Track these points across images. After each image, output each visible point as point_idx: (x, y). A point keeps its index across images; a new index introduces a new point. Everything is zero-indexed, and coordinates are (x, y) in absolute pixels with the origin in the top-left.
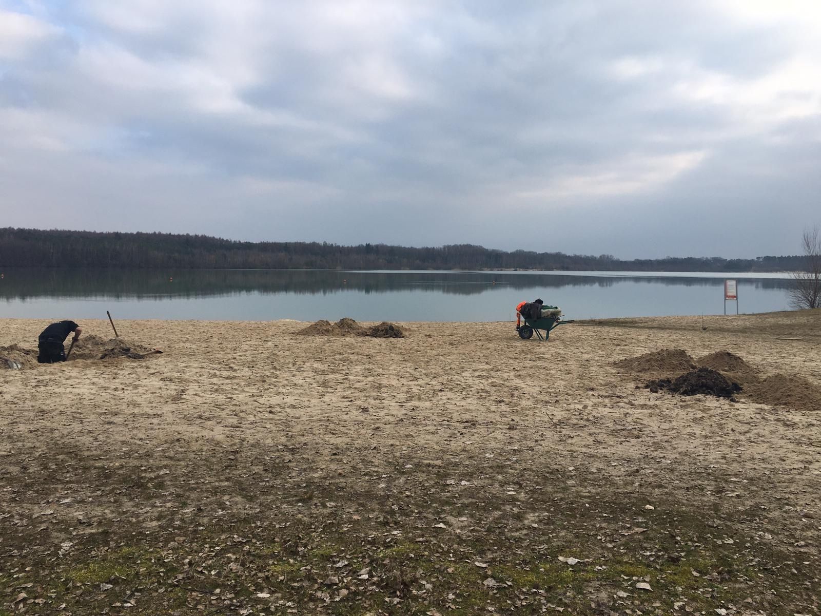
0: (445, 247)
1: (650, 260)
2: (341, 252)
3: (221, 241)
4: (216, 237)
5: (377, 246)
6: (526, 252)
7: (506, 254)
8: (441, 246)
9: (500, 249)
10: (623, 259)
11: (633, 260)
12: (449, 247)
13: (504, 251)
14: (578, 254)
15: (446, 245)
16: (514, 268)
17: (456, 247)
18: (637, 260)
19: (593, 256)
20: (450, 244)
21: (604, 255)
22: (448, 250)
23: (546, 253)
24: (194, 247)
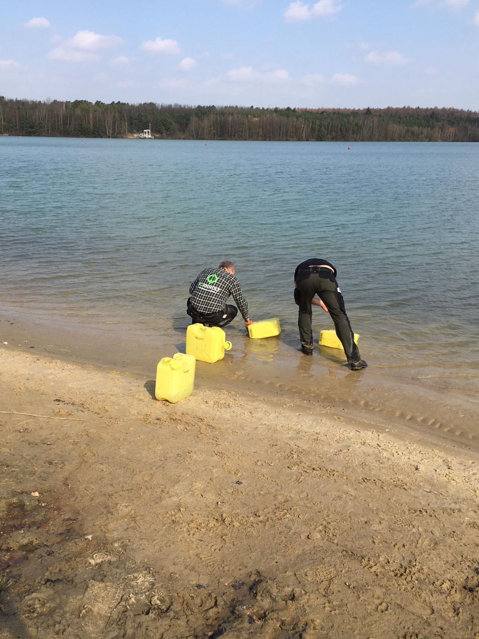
24: (438, 120)
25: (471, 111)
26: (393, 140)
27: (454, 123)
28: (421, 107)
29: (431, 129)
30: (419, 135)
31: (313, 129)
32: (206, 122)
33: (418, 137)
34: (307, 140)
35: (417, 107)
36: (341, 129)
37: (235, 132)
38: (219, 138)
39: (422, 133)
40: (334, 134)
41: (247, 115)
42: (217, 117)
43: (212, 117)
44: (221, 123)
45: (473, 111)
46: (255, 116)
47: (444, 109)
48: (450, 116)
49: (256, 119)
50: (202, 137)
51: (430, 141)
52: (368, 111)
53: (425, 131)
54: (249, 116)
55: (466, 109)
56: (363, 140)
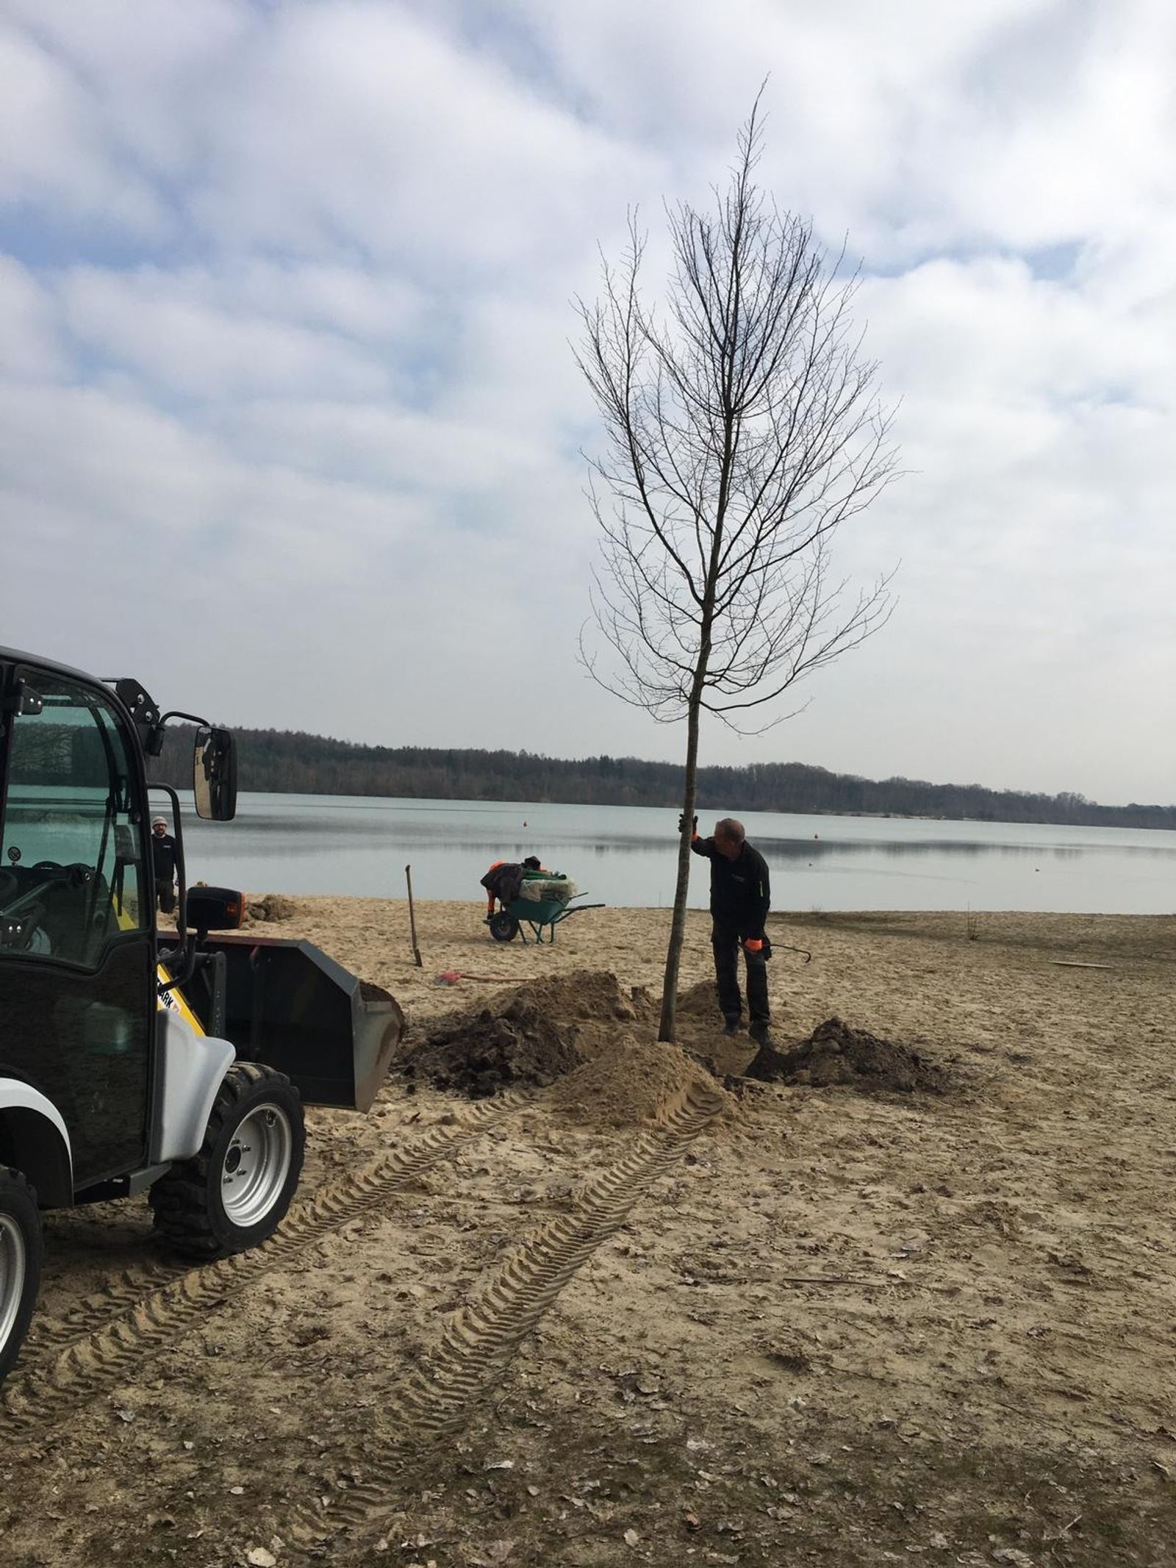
0: (751, 768)
1: (1157, 807)
2: (551, 770)
3: (332, 743)
4: (322, 736)
5: (621, 762)
6: (911, 783)
7: (869, 784)
8: (745, 765)
9: (860, 775)
10: (1103, 802)
11: (1126, 805)
12: (759, 767)
14: (1014, 789)
15: (755, 763)
18: (1133, 806)
19: (1043, 795)
20: (761, 762)
21: (1065, 794)
22: (759, 772)
23: (951, 786)
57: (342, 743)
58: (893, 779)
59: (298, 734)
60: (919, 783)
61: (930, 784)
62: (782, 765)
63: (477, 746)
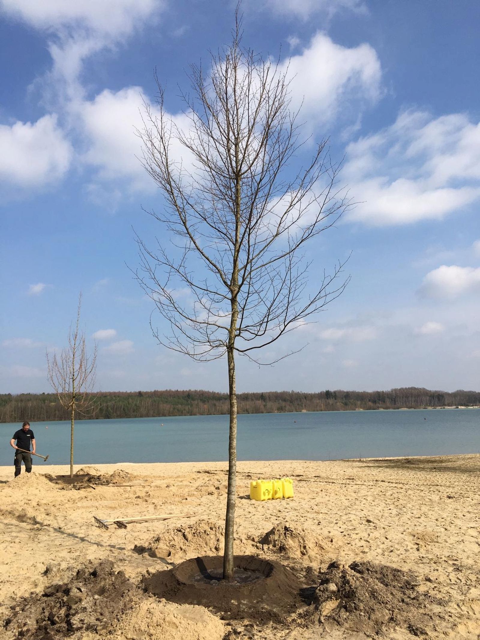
2: (305, 398)
3: (214, 393)
5: (335, 392)
6: (466, 392)
7: (448, 394)
9: (442, 390)
12: (396, 390)
13: (446, 391)
15: (394, 388)
16: (456, 405)
17: (402, 390)
22: (396, 393)
24: (193, 399)
25: (215, 392)
26: (164, 415)
27: (205, 401)
28: (179, 390)
29: (191, 406)
30: (182, 411)
31: (101, 410)
32: (8, 408)
33: (182, 412)
34: (97, 419)
35: (176, 390)
36: (124, 409)
37: (34, 415)
38: (20, 421)
39: (185, 410)
40: (119, 413)
41: (44, 401)
42: (18, 404)
43: (13, 403)
44: (21, 408)
45: (216, 392)
46: (51, 402)
47: (196, 391)
48: (201, 396)
49: (53, 404)
50: (4, 421)
51: (191, 415)
52: (140, 394)
53: (187, 408)
54: (46, 401)
55: (211, 391)
56: (141, 417)
57: (218, 393)
58: (458, 391)
59: (200, 391)
60: (470, 392)
61: (475, 392)
62: (406, 389)
63: (273, 390)
